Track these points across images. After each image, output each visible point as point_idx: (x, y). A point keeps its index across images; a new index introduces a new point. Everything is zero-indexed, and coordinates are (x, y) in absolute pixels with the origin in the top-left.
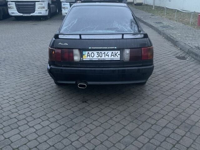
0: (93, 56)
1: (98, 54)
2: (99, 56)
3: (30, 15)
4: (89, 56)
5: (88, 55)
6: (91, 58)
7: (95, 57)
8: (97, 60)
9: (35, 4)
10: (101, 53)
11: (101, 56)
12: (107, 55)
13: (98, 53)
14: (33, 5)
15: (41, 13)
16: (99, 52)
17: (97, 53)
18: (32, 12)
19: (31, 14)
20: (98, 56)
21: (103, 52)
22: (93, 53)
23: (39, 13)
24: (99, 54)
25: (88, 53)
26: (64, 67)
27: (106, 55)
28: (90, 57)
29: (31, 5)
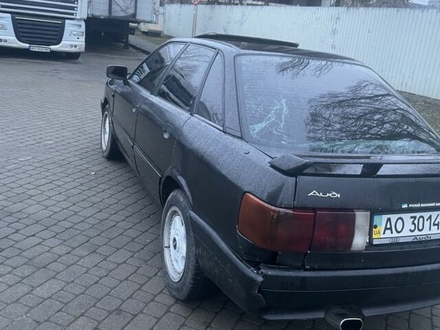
0: (399, 230)
1: (413, 223)
2: (417, 227)
3: (49, 51)
4: (391, 229)
5: (388, 226)
6: (395, 234)
7: (406, 233)
8: (410, 240)
9: (63, 24)
10: (421, 219)
11: (421, 228)
12: (436, 223)
13: (415, 218)
14: (58, 25)
15: (76, 46)
16: (418, 215)
17: (412, 217)
18: (55, 41)
19: (51, 47)
20: (413, 229)
21: (426, 215)
22: (400, 221)
23: (71, 46)
24: (416, 222)
25: (389, 220)
26: (311, 269)
27: (434, 225)
28: (392, 233)
29: (56, 26)
